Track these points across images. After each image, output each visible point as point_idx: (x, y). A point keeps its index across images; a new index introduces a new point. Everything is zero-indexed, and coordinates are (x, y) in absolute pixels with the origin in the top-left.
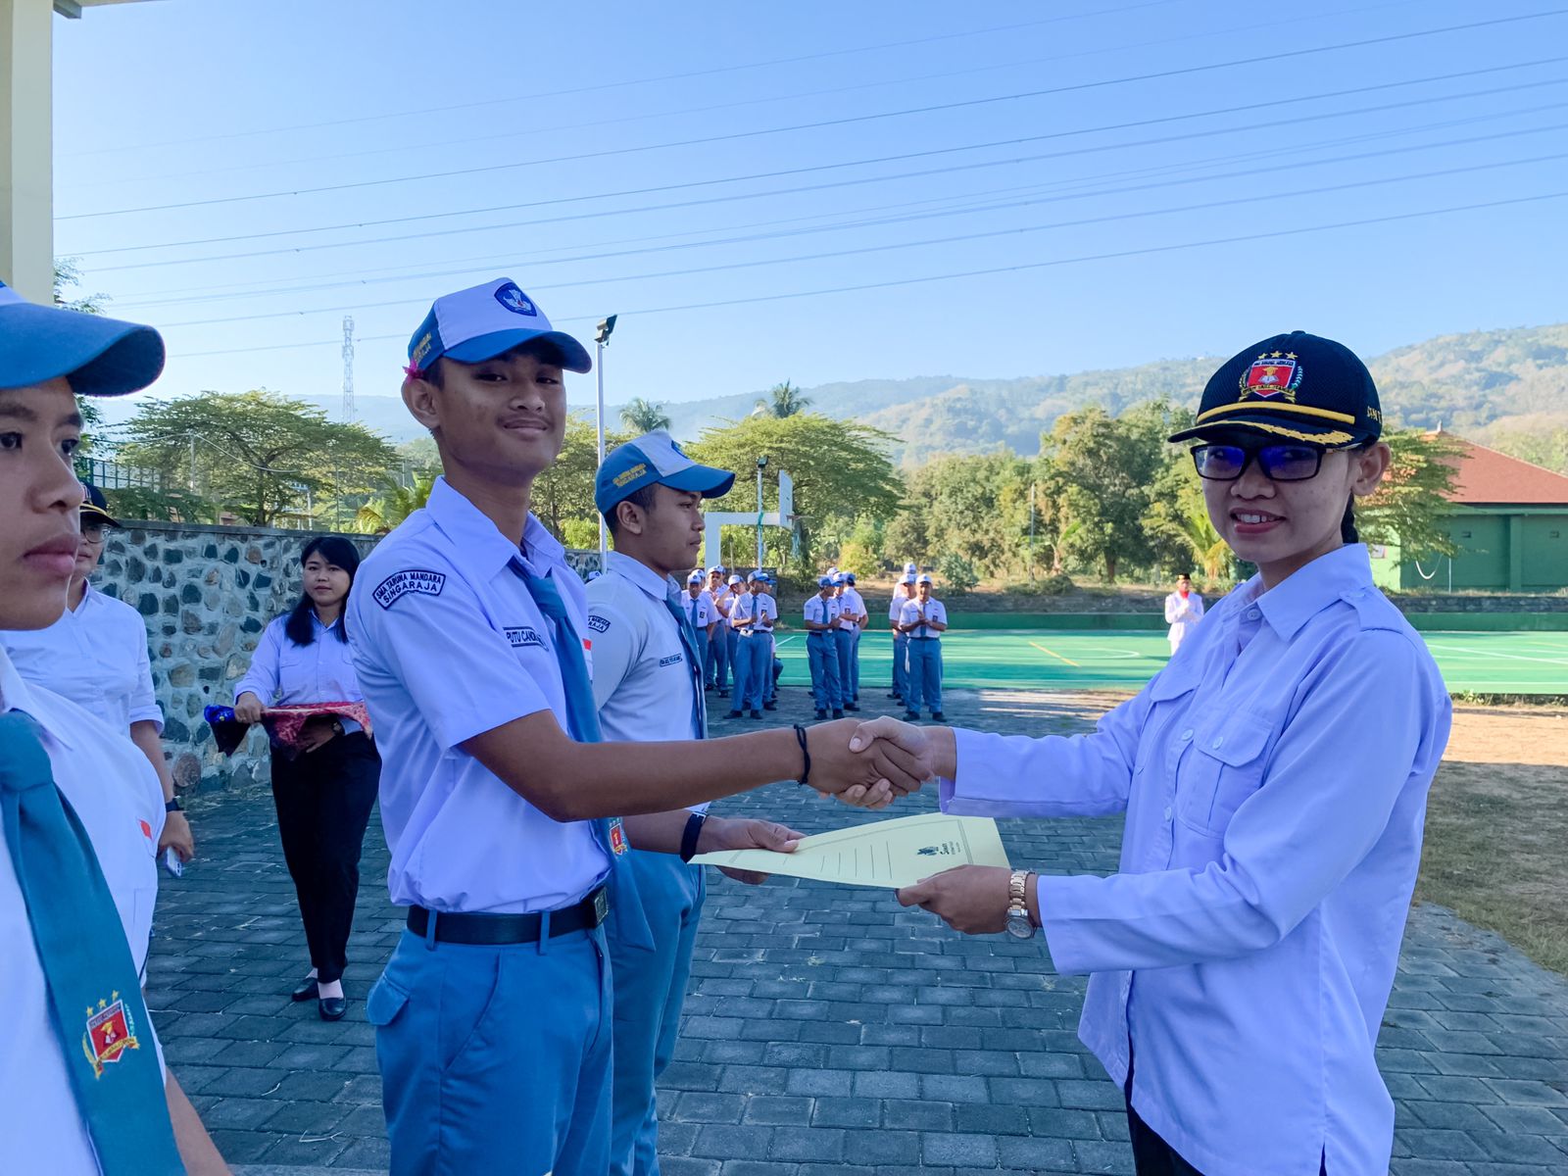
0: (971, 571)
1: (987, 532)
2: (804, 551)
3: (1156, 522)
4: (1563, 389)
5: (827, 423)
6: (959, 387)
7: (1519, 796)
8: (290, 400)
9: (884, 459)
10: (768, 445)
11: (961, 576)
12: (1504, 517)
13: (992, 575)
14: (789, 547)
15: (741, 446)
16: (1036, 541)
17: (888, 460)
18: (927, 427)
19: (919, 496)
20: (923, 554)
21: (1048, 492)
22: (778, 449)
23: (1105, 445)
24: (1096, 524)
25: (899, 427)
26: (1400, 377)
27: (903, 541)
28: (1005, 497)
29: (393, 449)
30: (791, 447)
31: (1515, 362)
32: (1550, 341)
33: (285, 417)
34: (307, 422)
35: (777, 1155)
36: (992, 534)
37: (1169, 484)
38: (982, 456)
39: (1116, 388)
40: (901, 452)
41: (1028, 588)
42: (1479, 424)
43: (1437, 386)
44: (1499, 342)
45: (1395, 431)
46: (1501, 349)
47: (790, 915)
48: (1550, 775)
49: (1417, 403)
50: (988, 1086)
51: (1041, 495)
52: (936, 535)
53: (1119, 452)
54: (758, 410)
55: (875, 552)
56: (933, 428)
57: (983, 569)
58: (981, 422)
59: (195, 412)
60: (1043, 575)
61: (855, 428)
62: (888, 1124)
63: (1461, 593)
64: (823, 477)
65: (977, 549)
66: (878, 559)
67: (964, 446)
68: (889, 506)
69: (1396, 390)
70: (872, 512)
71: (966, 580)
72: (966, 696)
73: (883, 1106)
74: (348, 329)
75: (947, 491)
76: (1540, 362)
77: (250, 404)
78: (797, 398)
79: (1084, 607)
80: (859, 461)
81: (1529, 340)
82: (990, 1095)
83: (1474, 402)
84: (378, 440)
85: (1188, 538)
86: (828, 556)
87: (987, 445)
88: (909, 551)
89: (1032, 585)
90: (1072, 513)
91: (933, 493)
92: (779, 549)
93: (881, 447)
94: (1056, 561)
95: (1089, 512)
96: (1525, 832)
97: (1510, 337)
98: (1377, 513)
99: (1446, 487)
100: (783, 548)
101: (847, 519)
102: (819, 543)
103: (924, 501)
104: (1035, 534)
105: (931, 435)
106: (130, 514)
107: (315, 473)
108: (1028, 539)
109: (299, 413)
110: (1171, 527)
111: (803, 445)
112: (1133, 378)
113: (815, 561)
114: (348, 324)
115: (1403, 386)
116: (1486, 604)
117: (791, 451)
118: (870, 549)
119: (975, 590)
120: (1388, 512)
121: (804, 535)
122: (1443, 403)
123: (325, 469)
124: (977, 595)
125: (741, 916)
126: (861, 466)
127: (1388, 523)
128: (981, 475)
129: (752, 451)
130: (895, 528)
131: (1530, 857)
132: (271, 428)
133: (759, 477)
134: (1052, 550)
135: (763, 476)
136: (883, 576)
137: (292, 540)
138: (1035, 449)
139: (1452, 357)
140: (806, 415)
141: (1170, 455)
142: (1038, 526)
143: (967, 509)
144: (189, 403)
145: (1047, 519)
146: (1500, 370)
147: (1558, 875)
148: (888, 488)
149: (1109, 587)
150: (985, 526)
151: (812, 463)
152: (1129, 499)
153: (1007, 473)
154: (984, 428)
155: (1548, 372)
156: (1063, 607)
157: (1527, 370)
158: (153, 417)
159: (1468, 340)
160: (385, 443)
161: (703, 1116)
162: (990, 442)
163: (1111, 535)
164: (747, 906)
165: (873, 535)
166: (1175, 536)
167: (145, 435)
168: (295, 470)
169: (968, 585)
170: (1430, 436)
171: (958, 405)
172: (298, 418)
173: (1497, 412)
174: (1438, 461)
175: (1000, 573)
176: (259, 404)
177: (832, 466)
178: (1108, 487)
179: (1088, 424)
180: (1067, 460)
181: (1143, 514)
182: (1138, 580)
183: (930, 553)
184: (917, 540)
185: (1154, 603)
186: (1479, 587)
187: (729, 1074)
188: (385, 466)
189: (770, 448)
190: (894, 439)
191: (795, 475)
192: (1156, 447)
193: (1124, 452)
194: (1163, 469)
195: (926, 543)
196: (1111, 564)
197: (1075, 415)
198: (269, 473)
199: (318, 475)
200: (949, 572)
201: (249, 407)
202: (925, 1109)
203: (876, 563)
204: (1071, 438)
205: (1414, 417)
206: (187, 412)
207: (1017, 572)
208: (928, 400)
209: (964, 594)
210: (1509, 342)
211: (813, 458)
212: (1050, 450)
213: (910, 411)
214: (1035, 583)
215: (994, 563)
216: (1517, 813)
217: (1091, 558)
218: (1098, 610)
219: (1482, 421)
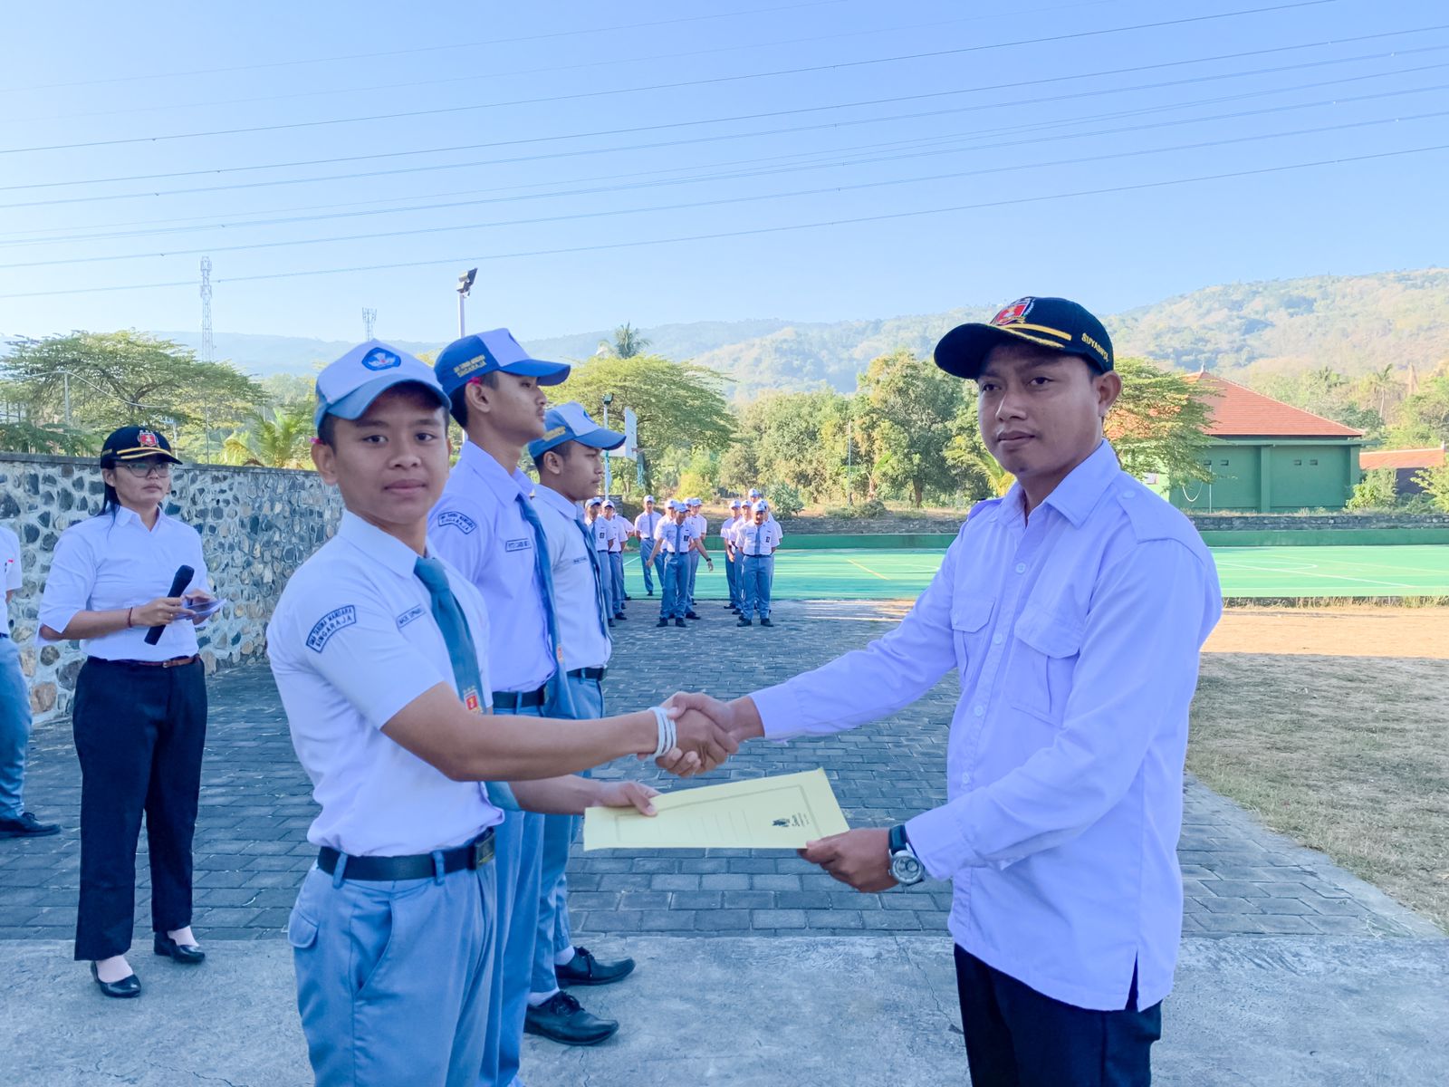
0: (796, 497)
1: (811, 462)
2: (647, 479)
3: (957, 453)
4: (1311, 334)
5: (667, 364)
6: (786, 329)
7: (1232, 677)
8: (160, 339)
9: (718, 396)
10: (613, 383)
11: (787, 501)
12: (1255, 447)
13: (816, 500)
14: (633, 476)
15: (588, 384)
16: (852, 470)
17: (723, 398)
18: (757, 366)
19: (750, 429)
20: (754, 483)
21: (864, 426)
22: (621, 387)
23: (913, 385)
24: (906, 455)
25: (732, 366)
26: (1173, 323)
27: (736, 470)
28: (826, 430)
29: (260, 386)
30: (634, 386)
31: (1270, 310)
32: (1300, 292)
33: (154, 356)
34: (176, 361)
35: (646, 928)
36: (815, 464)
37: (968, 420)
38: (807, 394)
39: (925, 331)
40: (732, 390)
41: (846, 512)
42: (1240, 365)
43: (1205, 331)
44: (1256, 293)
45: (1162, 373)
46: (1258, 299)
47: (648, 773)
48: (1260, 660)
49: (1188, 346)
50: (801, 881)
51: (857, 429)
52: (766, 465)
53: (925, 391)
54: (601, 349)
55: (710, 481)
56: (762, 367)
57: (807, 495)
58: (805, 362)
59: (64, 351)
60: (860, 501)
61: (691, 369)
62: (726, 906)
63: (1217, 514)
64: (664, 412)
65: (803, 478)
66: (713, 487)
67: (790, 383)
68: (723, 438)
69: (1170, 335)
70: (708, 445)
71: (792, 504)
72: (792, 605)
73: (723, 895)
74: (206, 270)
75: (774, 425)
76: (1291, 310)
77: (120, 342)
78: (636, 339)
79: (894, 529)
80: (695, 398)
81: (1282, 291)
82: (802, 886)
83: (1236, 345)
84: (245, 379)
85: (985, 468)
86: (668, 484)
87: (811, 383)
88: (741, 479)
89: (850, 510)
90: (885, 446)
91: (763, 427)
92: (622, 477)
93: (714, 385)
94: (871, 489)
95: (899, 445)
96: (1231, 703)
97: (1265, 288)
98: (1145, 444)
99: (1203, 421)
100: (626, 477)
101: (684, 450)
102: (659, 472)
103: (754, 434)
104: (852, 464)
105: (761, 373)
106: (12, 448)
107: (185, 408)
108: (847, 468)
109: (168, 352)
110: (970, 458)
111: (645, 384)
112: (940, 322)
113: (657, 489)
114: (206, 264)
115: (1176, 331)
116: (1237, 523)
117: (635, 390)
118: (707, 478)
119: (800, 514)
120: (1154, 443)
121: (646, 466)
122: (1210, 347)
123: (193, 405)
124: (802, 519)
125: (607, 776)
126: (697, 403)
127: (1154, 453)
128: (805, 411)
129: (598, 388)
130: (729, 460)
131: (1231, 721)
132: (140, 366)
133: (605, 412)
134: (867, 478)
135: (609, 412)
136: (718, 503)
137: (198, 473)
138: (853, 387)
139: (1216, 306)
140: (647, 356)
141: (970, 394)
142: (855, 457)
143: (793, 441)
144: (60, 342)
145: (863, 451)
146: (1257, 317)
147: (1249, 733)
148: (722, 422)
149: (916, 511)
150: (808, 457)
151: (653, 400)
152: (934, 432)
153: (827, 410)
154: (809, 367)
155: (1298, 320)
156: (877, 529)
157: (1280, 317)
158: (24, 354)
159: (1231, 291)
160: (252, 381)
161: (588, 907)
162: (814, 380)
163: (919, 465)
164: (612, 769)
165: (709, 465)
166: (974, 465)
167: (16, 372)
168: (165, 405)
169: (794, 510)
170: (1191, 377)
171: (785, 346)
172: (167, 357)
173: (1255, 355)
174: (1197, 400)
175: (822, 499)
176: (129, 343)
177: (672, 404)
178: (915, 422)
179: (898, 366)
180: (880, 397)
181: (947, 446)
182: (944, 504)
183: (760, 481)
184: (749, 470)
185: (955, 525)
186: (1231, 509)
187: (605, 879)
188: (253, 402)
189: (615, 386)
190: (727, 379)
191: (637, 410)
192: (957, 386)
193: (929, 391)
194: (963, 406)
195: (757, 472)
196: (919, 490)
197: (887, 358)
198: (140, 408)
199: (187, 411)
200: (777, 498)
201: (119, 346)
202: (755, 895)
203: (712, 491)
204: (884, 378)
205: (1185, 358)
206: (57, 350)
207: (836, 500)
208: (757, 341)
209: (790, 518)
210: (1265, 293)
211: (655, 396)
212: (866, 388)
213: (741, 351)
214: (852, 508)
215: (817, 490)
216: (1228, 690)
217: (902, 485)
218: (907, 531)
219: (1242, 362)
